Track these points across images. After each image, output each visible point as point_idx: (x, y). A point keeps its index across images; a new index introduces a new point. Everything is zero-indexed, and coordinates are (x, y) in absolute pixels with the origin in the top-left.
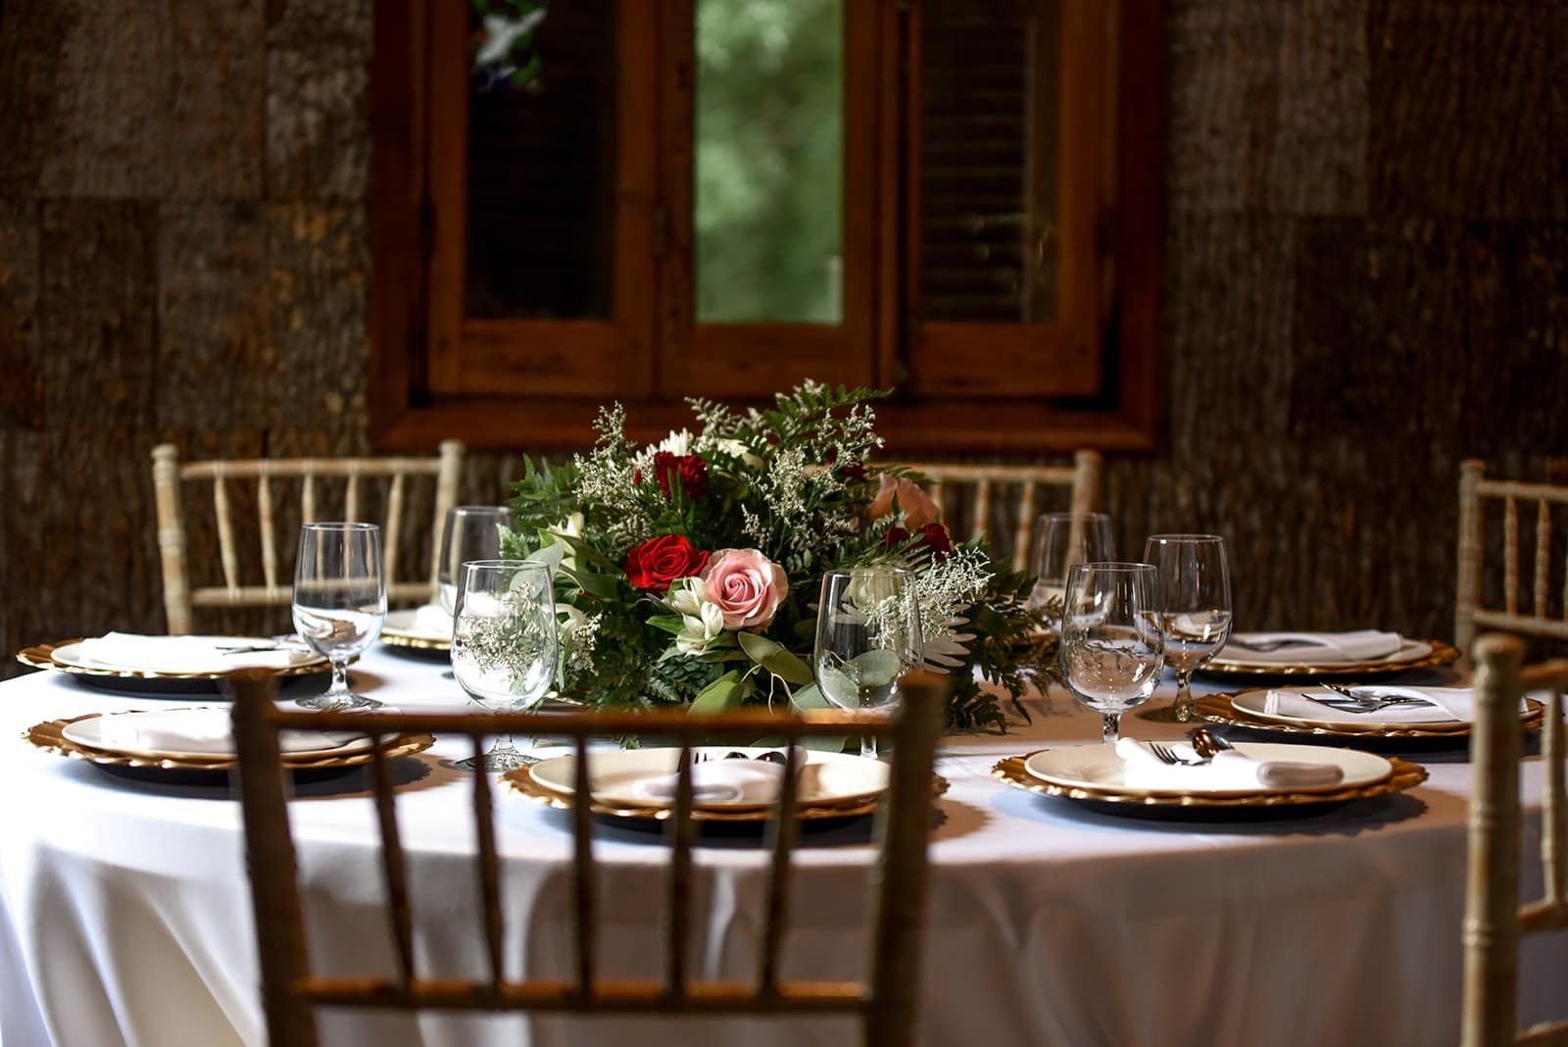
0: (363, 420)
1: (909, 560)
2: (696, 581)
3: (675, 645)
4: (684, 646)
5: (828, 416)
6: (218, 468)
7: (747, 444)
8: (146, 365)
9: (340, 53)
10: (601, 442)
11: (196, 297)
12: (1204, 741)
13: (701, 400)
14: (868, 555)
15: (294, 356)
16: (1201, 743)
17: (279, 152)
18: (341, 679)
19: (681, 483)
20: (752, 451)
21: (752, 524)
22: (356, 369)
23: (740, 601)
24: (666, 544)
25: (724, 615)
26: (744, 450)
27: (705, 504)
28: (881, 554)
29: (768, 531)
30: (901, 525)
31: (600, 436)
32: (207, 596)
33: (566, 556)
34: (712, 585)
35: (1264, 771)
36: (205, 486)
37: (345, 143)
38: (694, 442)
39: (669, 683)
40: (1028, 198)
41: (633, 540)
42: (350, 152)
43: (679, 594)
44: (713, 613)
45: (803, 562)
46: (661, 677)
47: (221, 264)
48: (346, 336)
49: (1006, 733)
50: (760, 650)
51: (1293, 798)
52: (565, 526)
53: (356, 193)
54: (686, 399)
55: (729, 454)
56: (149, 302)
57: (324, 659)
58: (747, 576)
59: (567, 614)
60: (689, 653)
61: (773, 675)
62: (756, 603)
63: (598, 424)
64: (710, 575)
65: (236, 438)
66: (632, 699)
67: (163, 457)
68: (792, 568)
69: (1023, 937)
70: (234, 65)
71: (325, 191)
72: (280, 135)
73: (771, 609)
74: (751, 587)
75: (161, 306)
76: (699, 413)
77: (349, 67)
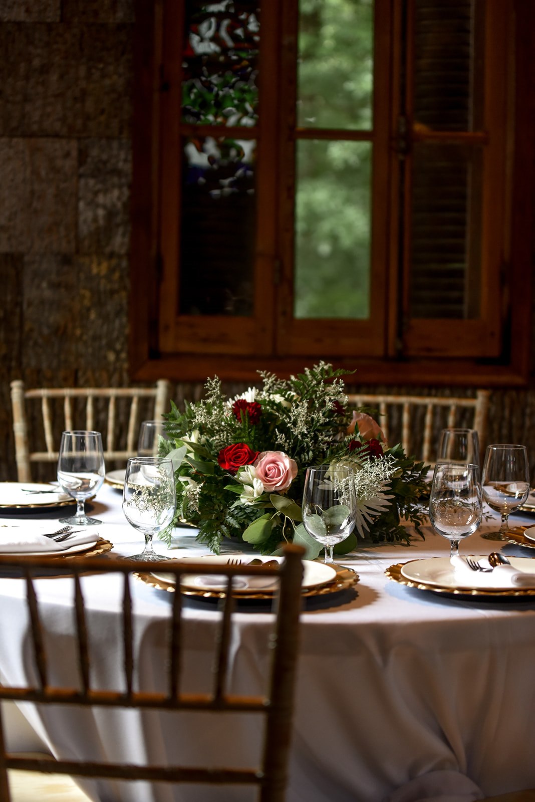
0: (126, 366)
1: (361, 458)
2: (251, 467)
3: (240, 499)
4: (244, 500)
5: (322, 384)
6: (44, 393)
7: (284, 396)
8: (16, 337)
9: (115, 180)
10: (208, 395)
11: (42, 302)
12: (494, 558)
13: (265, 372)
14: (341, 454)
15: (91, 333)
16: (493, 559)
17: (84, 229)
18: (81, 509)
19: (248, 416)
20: (286, 400)
21: (281, 438)
22: (122, 339)
23: (273, 478)
24: (238, 448)
25: (264, 485)
26: (282, 399)
27: (261, 427)
28: (346, 455)
29: (290, 441)
30: (358, 439)
31: (208, 392)
32: (38, 456)
33: (189, 452)
34: (260, 470)
35: (515, 578)
36: (37, 401)
37: (118, 226)
38: (258, 394)
39: (236, 519)
40: (467, 257)
41: (223, 444)
42: (121, 230)
43: (242, 473)
44: (259, 484)
45: (308, 457)
46: (233, 516)
47: (56, 286)
48: (117, 323)
49: (410, 545)
50: (280, 503)
51: (529, 592)
52: (190, 436)
53: (123, 251)
54: (257, 371)
55: (274, 401)
56: (19, 304)
57: (72, 499)
58: (278, 465)
59: (187, 481)
60: (246, 504)
61: (286, 517)
62: (281, 479)
63: (207, 386)
64: (259, 464)
65: (61, 374)
66: (217, 526)
67: (16, 387)
68: (304, 460)
69: (385, 661)
70: (62, 186)
71: (108, 250)
72: (85, 221)
73: (288, 482)
74: (279, 470)
75: (25, 306)
76: (264, 378)
77: (120, 187)
